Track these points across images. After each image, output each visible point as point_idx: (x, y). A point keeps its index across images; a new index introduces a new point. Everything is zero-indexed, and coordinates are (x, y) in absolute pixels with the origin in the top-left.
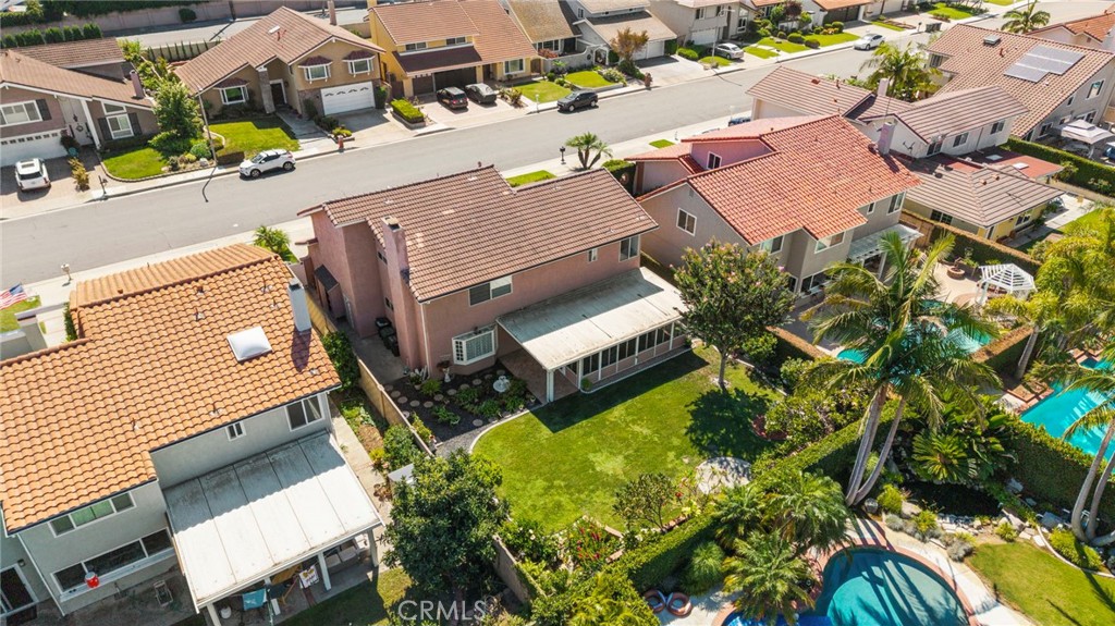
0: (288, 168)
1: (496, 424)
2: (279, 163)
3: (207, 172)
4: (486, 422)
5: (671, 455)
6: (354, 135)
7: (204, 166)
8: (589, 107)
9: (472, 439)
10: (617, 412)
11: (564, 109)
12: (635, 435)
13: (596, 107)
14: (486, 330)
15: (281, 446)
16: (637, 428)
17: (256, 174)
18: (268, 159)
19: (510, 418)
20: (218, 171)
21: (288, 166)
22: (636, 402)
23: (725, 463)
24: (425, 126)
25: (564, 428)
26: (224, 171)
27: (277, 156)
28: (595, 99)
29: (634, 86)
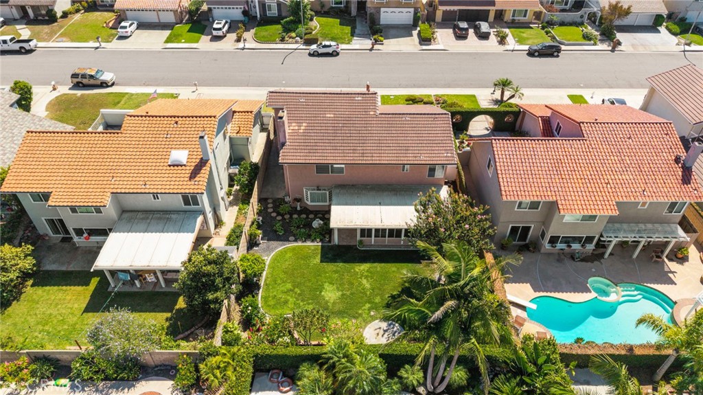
0: (335, 54)
1: (300, 244)
2: (330, 50)
3: (295, 46)
4: (296, 240)
5: (368, 306)
6: (385, 42)
7: (297, 42)
8: (551, 55)
9: (282, 246)
10: (364, 267)
11: (531, 54)
12: (360, 284)
13: (558, 56)
14: (325, 190)
15: (177, 212)
16: (364, 281)
17: (316, 53)
18: (325, 46)
19: (309, 243)
20: (302, 47)
21: (335, 53)
22: (378, 267)
23: (392, 326)
24: (430, 45)
25: (328, 262)
26: (304, 47)
27: (330, 46)
28: (559, 50)
29: (604, 46)
